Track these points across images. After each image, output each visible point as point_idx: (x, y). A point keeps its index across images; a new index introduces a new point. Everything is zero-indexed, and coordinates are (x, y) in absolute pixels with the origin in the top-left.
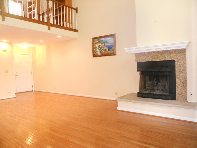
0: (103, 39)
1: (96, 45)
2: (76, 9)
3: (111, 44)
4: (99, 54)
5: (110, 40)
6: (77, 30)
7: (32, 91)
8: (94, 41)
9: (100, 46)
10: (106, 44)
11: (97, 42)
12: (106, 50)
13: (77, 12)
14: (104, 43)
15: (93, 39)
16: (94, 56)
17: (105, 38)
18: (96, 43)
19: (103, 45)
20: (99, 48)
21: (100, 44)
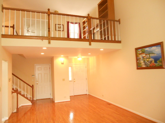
0: (147, 49)
1: (140, 56)
2: (119, 21)
3: (158, 54)
4: (144, 66)
5: (156, 50)
6: (121, 41)
7: (87, 94)
8: (138, 52)
9: (144, 57)
10: (151, 55)
11: (141, 52)
12: (151, 61)
13: (120, 23)
14: (149, 54)
15: (136, 49)
16: (138, 69)
17: (150, 47)
18: (140, 54)
19: (148, 56)
20: (143, 60)
21: (144, 55)
